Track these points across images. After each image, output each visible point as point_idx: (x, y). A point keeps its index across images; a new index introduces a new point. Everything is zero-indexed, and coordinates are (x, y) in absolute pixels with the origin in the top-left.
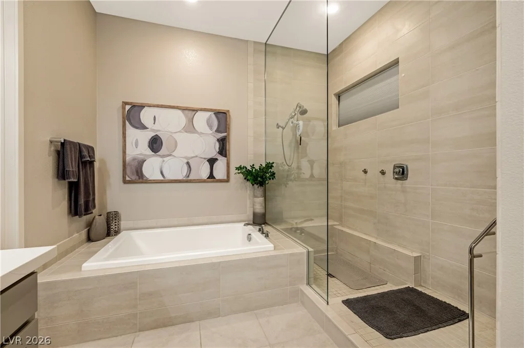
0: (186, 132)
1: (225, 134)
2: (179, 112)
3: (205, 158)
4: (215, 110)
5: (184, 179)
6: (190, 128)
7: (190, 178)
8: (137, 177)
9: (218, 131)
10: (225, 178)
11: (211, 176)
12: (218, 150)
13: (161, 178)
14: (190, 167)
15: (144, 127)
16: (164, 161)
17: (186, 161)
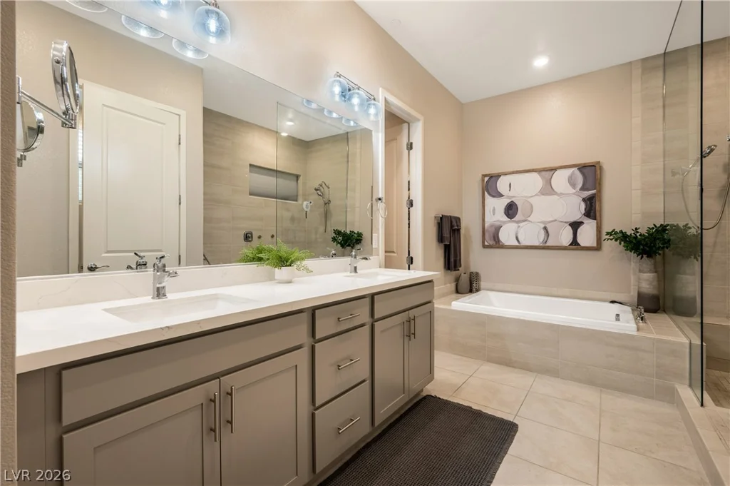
0: (543, 195)
1: (594, 191)
2: (535, 175)
3: (565, 222)
4: (579, 165)
5: (542, 245)
6: (548, 190)
7: (548, 244)
8: (495, 243)
9: (583, 189)
10: (595, 245)
11: (575, 243)
12: (583, 212)
13: (517, 244)
14: (547, 232)
15: (500, 195)
16: (519, 227)
17: (543, 226)
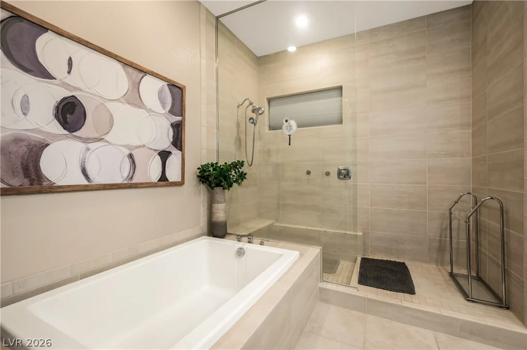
0: (129, 104)
1: (179, 118)
2: (118, 66)
3: (155, 150)
4: (170, 80)
5: (125, 182)
6: (134, 98)
7: (135, 181)
8: (26, 182)
9: (171, 112)
10: (180, 179)
11: (163, 178)
12: (171, 139)
13: (84, 182)
14: (133, 162)
15: (44, 74)
16: (88, 149)
17: (127, 152)
